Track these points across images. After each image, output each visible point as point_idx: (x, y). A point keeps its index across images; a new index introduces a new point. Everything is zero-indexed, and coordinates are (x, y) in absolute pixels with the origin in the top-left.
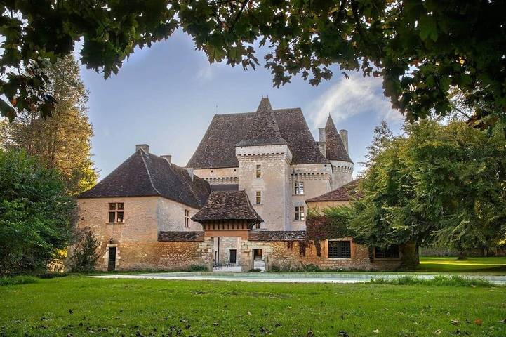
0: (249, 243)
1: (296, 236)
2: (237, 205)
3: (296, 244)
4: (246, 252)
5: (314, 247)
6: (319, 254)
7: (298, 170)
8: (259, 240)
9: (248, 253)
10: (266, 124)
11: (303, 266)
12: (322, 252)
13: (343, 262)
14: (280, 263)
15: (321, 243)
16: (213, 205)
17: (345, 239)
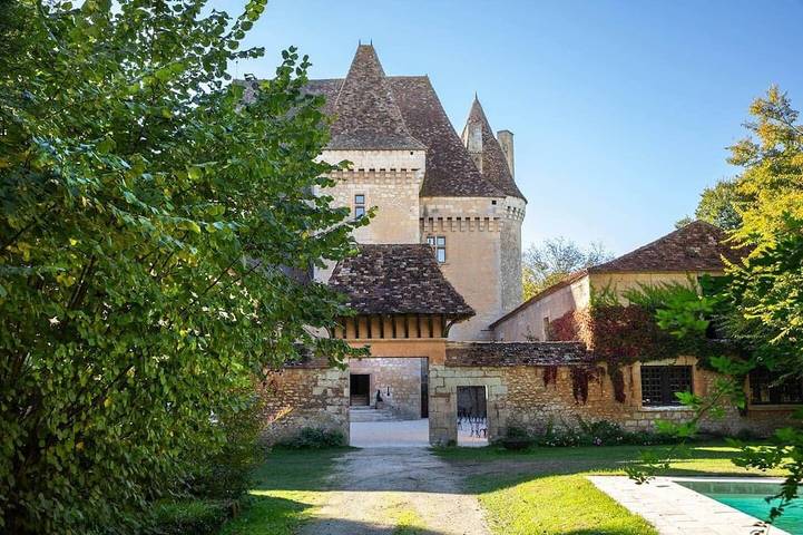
0: (450, 372)
1: (562, 354)
2: (417, 278)
3: (564, 374)
4: (442, 395)
5: (608, 381)
6: (620, 397)
7: (435, 211)
8: (475, 364)
9: (447, 396)
10: (372, 102)
11: (582, 424)
12: (626, 392)
13: (676, 415)
14: (526, 418)
15: (625, 370)
16: (354, 279)
17: (681, 361)
